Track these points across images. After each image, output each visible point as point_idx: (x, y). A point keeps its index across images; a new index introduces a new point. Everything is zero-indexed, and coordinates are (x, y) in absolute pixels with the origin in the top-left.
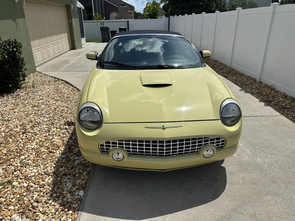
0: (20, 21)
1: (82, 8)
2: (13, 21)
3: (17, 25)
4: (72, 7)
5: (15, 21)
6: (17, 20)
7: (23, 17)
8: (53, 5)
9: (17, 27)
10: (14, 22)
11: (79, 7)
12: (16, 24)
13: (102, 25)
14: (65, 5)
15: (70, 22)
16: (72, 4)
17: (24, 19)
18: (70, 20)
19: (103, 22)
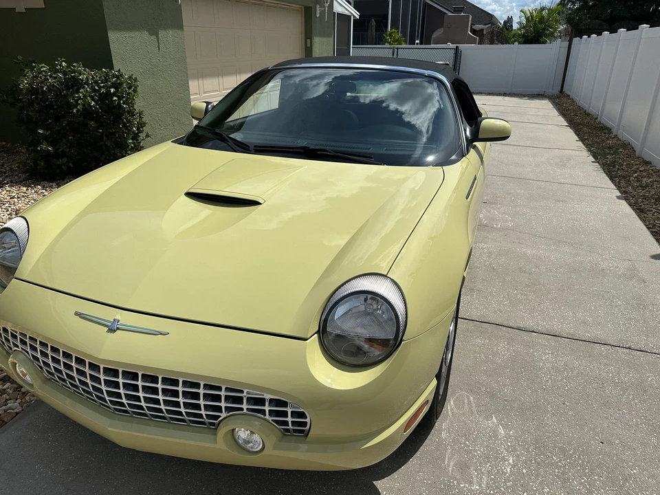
0: (167, 35)
1: (354, 16)
2: (151, 34)
3: (159, 43)
4: (318, 12)
5: (157, 35)
6: (161, 33)
7: (180, 26)
8: (268, 6)
9: (159, 47)
10: (153, 38)
11: (347, 13)
12: (158, 41)
13: (393, 55)
14: (303, 7)
15: (309, 45)
16: (318, 6)
17: (179, 32)
18: (308, 40)
19: (397, 49)
